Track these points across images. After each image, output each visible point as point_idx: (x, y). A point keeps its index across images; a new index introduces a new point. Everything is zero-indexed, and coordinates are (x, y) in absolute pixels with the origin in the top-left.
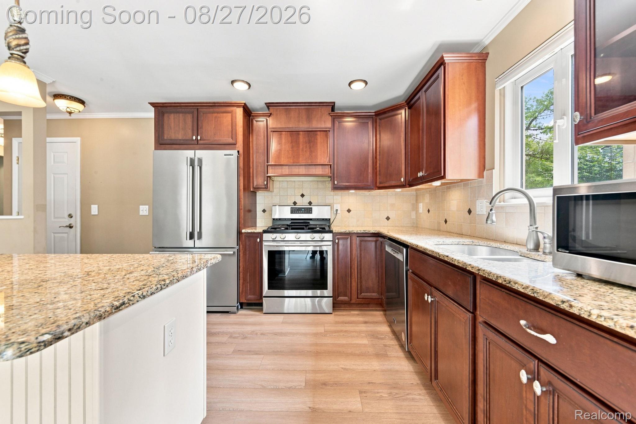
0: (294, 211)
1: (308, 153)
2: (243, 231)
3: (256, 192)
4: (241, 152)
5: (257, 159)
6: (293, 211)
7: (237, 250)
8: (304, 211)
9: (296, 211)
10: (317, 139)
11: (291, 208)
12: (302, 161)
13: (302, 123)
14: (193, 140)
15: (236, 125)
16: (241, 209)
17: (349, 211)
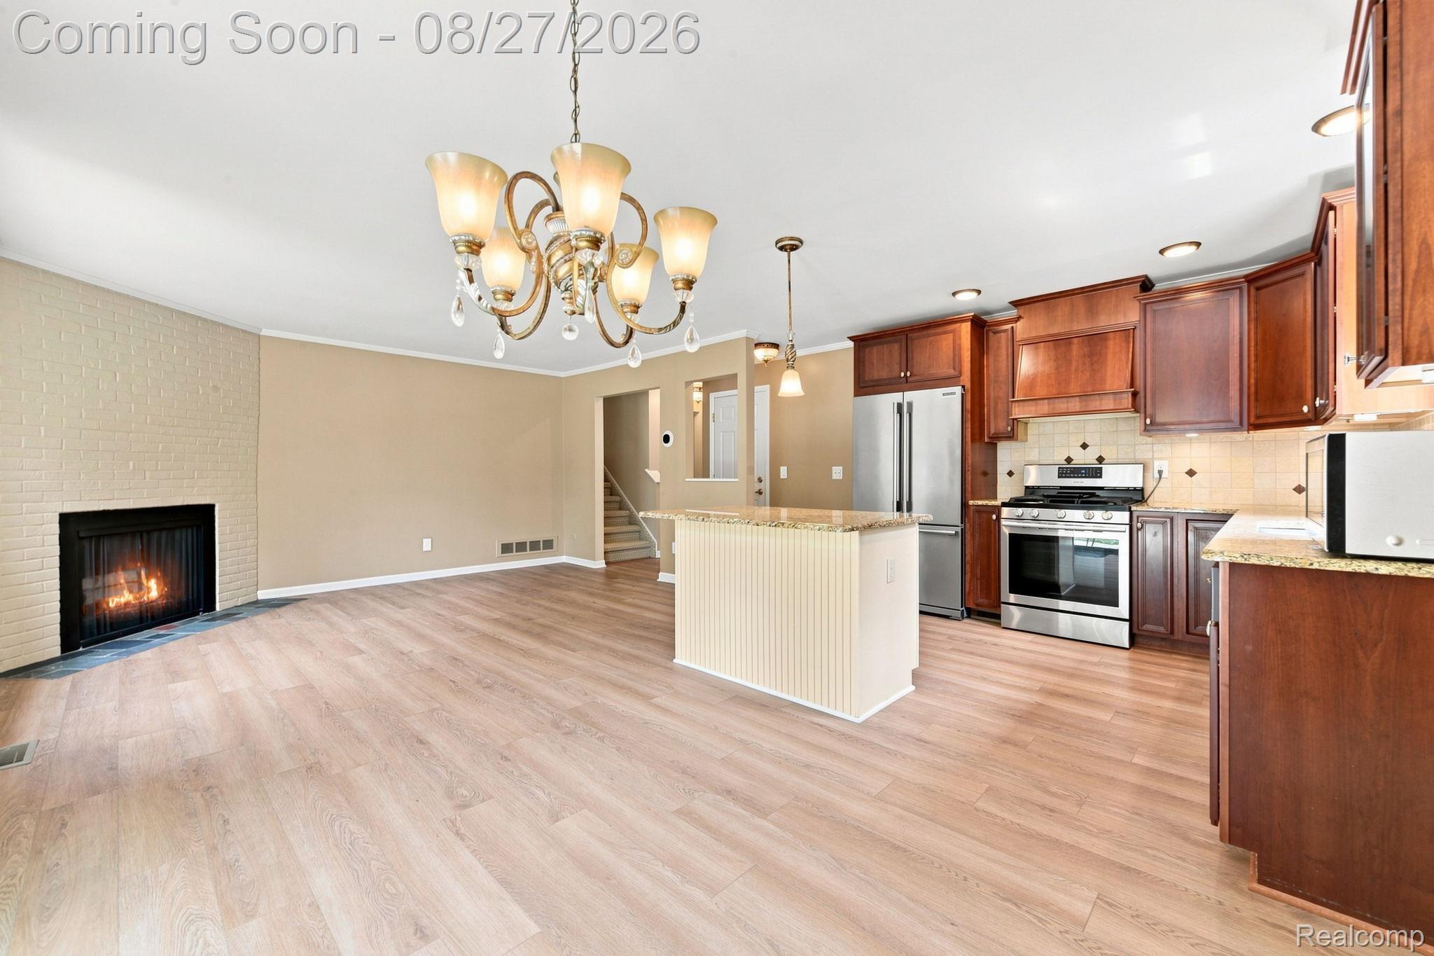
0: (1066, 474)
1: (1088, 374)
2: (971, 502)
3: (996, 443)
4: (968, 386)
5: (992, 392)
6: (1062, 473)
7: (962, 529)
8: (1085, 474)
9: (1069, 473)
10: (1106, 348)
11: (1059, 468)
12: (1074, 388)
13: (1078, 322)
14: (902, 378)
15: (960, 349)
16: (968, 471)
17: (1191, 473)
